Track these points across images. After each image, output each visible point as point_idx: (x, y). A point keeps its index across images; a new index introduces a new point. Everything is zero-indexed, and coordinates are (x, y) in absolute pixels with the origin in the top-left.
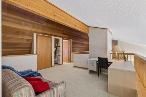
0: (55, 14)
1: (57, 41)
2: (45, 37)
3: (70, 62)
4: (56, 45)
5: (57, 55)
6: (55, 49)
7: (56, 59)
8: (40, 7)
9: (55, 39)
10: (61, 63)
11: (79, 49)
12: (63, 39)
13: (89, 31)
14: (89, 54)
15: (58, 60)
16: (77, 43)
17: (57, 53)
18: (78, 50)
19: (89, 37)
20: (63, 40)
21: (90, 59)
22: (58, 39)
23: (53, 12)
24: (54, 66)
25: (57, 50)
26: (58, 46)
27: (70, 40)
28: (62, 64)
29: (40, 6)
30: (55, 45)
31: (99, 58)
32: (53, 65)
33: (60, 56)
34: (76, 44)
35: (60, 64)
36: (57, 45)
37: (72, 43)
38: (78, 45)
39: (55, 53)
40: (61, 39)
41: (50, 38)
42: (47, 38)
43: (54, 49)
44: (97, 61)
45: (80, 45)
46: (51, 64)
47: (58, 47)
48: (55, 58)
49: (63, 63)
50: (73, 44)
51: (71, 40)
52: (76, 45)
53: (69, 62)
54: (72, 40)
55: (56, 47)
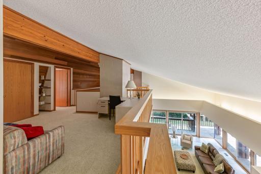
0: (47, 38)
1: (44, 71)
2: (18, 64)
3: (70, 106)
4: (43, 78)
5: (44, 95)
6: (40, 84)
7: (42, 103)
8: (23, 30)
9: (40, 67)
10: (52, 108)
11: (86, 83)
12: (55, 67)
13: (100, 60)
14: (99, 91)
15: (46, 103)
16: (83, 74)
17: (44, 92)
18: (84, 85)
19: (99, 68)
20: (57, 69)
21: (101, 99)
22: (47, 68)
23: (43, 36)
24: (38, 114)
25: (45, 85)
26: (47, 78)
27: (70, 69)
28: (55, 110)
29: (23, 28)
30: (40, 77)
31: (110, 97)
32: (35, 114)
33: (50, 96)
34: (81, 76)
35: (50, 111)
36: (45, 77)
37: (74, 73)
38: (85, 76)
39: (41, 92)
40: (52, 67)
41: (29, 66)
42: (23, 64)
43: (37, 85)
44: (109, 101)
45: (88, 77)
46: (32, 112)
47: (46, 82)
48: (39, 101)
49: (57, 108)
50: (75, 75)
51: (72, 69)
52: (81, 78)
53: (67, 106)
54: (74, 69)
55: (42, 82)
